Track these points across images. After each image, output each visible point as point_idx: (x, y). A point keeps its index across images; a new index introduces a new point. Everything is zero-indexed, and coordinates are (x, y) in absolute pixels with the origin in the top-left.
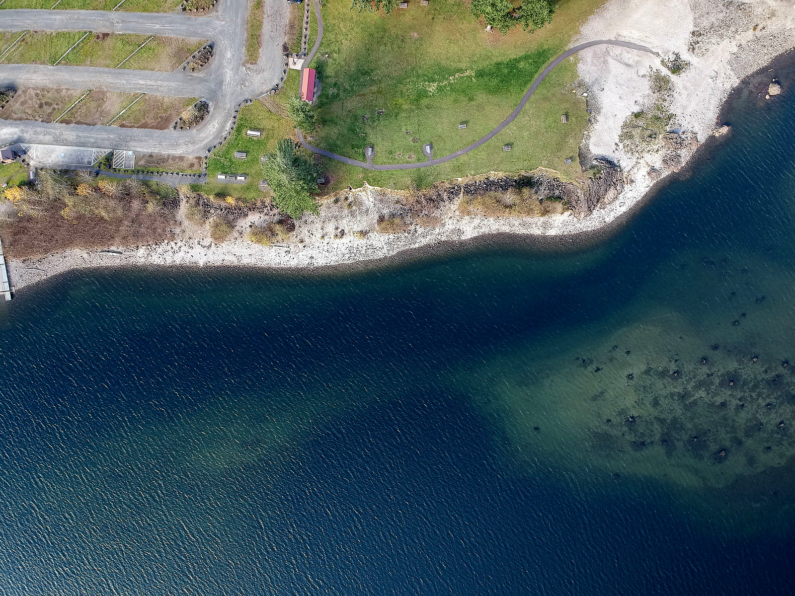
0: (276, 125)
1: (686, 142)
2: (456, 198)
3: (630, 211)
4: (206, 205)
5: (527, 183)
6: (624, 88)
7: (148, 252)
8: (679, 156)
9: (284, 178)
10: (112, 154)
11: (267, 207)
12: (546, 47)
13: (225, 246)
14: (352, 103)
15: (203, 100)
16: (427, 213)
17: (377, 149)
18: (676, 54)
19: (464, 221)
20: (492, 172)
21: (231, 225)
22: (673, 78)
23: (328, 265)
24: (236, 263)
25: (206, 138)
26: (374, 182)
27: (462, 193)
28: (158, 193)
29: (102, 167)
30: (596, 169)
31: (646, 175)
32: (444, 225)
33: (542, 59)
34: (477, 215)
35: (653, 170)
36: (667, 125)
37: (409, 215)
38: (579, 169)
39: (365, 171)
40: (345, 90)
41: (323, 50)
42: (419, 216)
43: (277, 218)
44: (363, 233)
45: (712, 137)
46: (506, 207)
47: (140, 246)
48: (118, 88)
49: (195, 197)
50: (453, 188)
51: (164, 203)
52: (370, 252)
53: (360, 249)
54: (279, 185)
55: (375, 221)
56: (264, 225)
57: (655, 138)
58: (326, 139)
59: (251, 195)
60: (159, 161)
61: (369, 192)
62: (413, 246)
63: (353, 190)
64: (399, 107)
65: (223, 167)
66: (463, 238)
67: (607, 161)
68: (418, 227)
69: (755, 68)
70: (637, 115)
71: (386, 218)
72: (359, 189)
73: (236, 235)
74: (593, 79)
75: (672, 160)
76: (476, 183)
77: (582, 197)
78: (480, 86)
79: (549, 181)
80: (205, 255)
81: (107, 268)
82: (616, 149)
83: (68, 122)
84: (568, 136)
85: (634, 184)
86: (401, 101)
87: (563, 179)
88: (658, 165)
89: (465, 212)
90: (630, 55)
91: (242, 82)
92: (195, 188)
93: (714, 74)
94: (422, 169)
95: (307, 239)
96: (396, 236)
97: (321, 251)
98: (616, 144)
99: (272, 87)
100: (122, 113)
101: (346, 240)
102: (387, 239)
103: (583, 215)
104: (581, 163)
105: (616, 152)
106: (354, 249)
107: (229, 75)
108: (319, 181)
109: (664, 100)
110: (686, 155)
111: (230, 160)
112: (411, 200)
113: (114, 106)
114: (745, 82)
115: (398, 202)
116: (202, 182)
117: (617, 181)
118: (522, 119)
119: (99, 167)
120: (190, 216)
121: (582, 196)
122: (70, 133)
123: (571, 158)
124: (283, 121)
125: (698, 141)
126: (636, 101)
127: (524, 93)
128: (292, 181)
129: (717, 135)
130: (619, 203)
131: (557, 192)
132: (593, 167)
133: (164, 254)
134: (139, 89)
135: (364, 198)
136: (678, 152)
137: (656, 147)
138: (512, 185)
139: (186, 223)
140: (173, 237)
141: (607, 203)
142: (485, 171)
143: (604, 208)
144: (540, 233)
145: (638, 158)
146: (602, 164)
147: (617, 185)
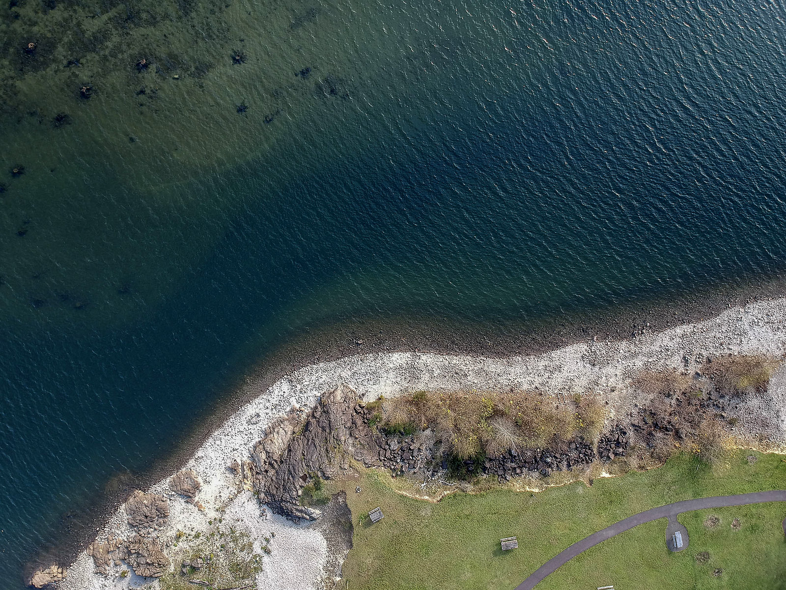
1: (118, 555)
3: (235, 406)
5: (460, 466)
8: (132, 526)
16: (667, 400)
19: (584, 381)
20: (536, 490)
27: (597, 444)
30: (315, 498)
31: (202, 484)
32: (627, 374)
34: (559, 396)
35: (188, 495)
37: (704, 396)
38: (352, 500)
42: (683, 393)
45: (64, 564)
46: (502, 413)
50: (618, 454)
55: (773, 380)
62: (687, 328)
66: (583, 347)
67: (288, 516)
68: (681, 369)
71: (751, 389)
75: (146, 517)
76: (569, 466)
77: (344, 436)
79: (412, 471)
82: (267, 540)
84: (375, 572)
85: (229, 464)
87: (383, 474)
88: (177, 507)
89: (584, 403)
94: (689, 496)
96: (726, 351)
98: (267, 552)
103: (339, 395)
104: (345, 511)
105: (268, 535)
110: (118, 527)
115: (732, 423)
117: (266, 471)
121: (343, 438)
123: (369, 523)
125: (93, 556)
129: (54, 569)
130: (260, 424)
131: (394, 445)
132: (321, 503)
136: (134, 534)
137: (182, 544)
138: (491, 460)
141: (286, 423)
142: (554, 494)
143: (293, 410)
144: (424, 357)
145: (220, 521)
146: (300, 508)
147: (265, 462)
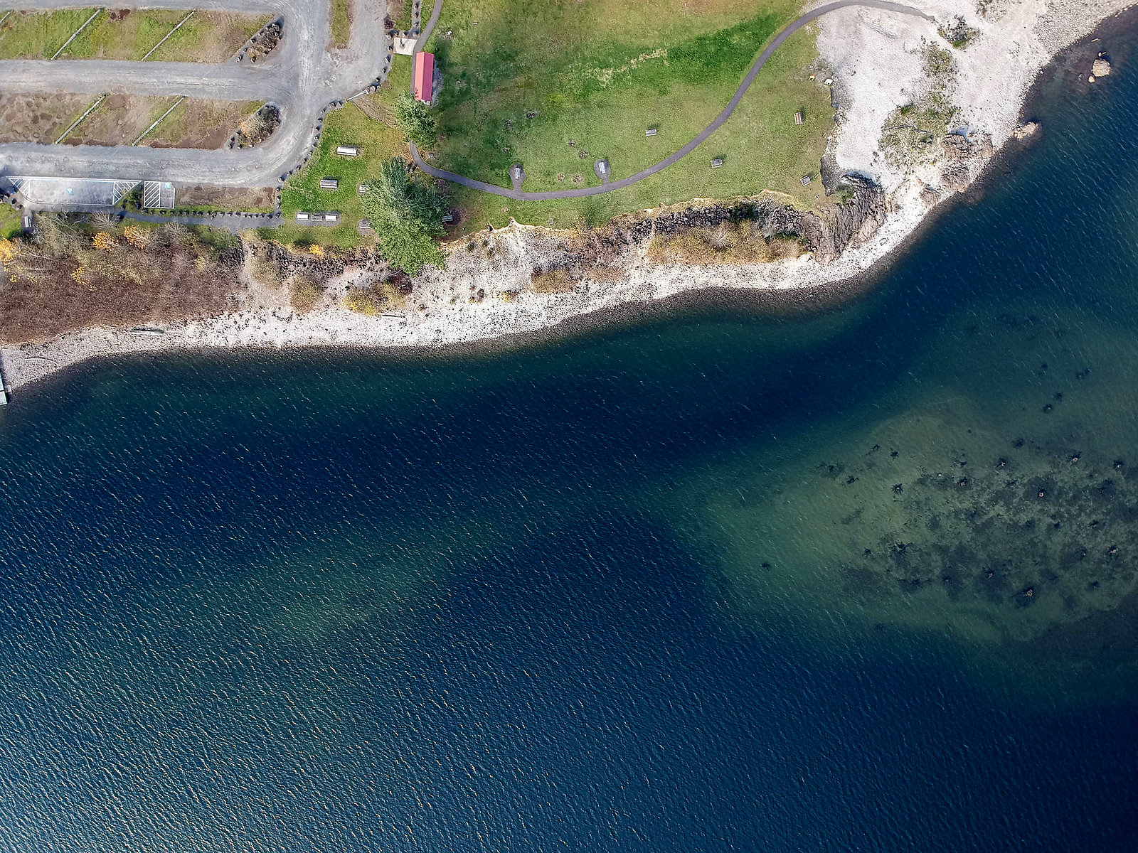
0: (379, 138)
1: (975, 148)
2: (645, 239)
3: (896, 251)
4: (283, 258)
5: (748, 214)
6: (885, 70)
7: (201, 329)
8: (966, 168)
9: (394, 215)
10: (141, 187)
11: (370, 258)
12: (770, 12)
13: (312, 318)
14: (488, 103)
15: (271, 103)
16: (603, 261)
17: (527, 169)
18: (959, 19)
19: (657, 273)
20: (696, 199)
21: (320, 287)
22: (956, 53)
23: (462, 341)
24: (329, 342)
25: (278, 159)
26: (526, 218)
27: (653, 231)
28: (211, 243)
29: (129, 206)
30: (846, 191)
31: (919, 197)
32: (628, 279)
33: (765, 29)
34: (675, 262)
35: (928, 189)
36: (947, 123)
37: (577, 265)
38: (821, 190)
39: (511, 202)
40: (478, 83)
41: (444, 24)
42: (591, 266)
43: (385, 274)
44: (512, 294)
45: (1013, 140)
46: (718, 249)
47: (189, 321)
48: (146, 90)
49: (265, 248)
50: (639, 224)
51: (221, 257)
52: (521, 320)
53: (508, 317)
54: (387, 227)
55: (528, 276)
56: (368, 285)
57: (931, 142)
58: (452, 156)
59: (346, 242)
60: (211, 196)
61: (518, 234)
62: (584, 311)
63: (495, 231)
64: (557, 107)
65: (304, 202)
66: (656, 297)
67: (862, 178)
68: (590, 283)
69: (1073, 37)
70: (904, 110)
71: (544, 270)
72: (503, 229)
73: (327, 300)
74: (840, 58)
75: (956, 175)
76: (673, 216)
77: (826, 232)
78: (675, 72)
79: (778, 209)
80: (284, 331)
81: (144, 353)
82: (875, 161)
83: (75, 143)
84: (805, 143)
85: (900, 211)
86: (560, 97)
87: (799, 207)
88: (936, 182)
89: (658, 259)
90: (892, 22)
91: (327, 75)
92: (264, 234)
93: (1014, 47)
94: (595, 197)
95: (430, 304)
96: (559, 296)
97: (452, 322)
98: (875, 153)
99: (370, 82)
100: (153, 126)
101: (486, 304)
102: (546, 302)
103: (827, 258)
104: (825, 183)
105: (875, 164)
106: (499, 317)
107: (306, 65)
108: (444, 219)
109: (944, 87)
110: (975, 167)
111: (315, 192)
112: (580, 243)
113: (141, 116)
114: (1059, 58)
115: (560, 247)
116: (275, 224)
117: (876, 207)
118: (738, 120)
119: (124, 207)
120: (260, 275)
121: (827, 230)
122: (79, 158)
123: (810, 175)
124: (389, 132)
125: (992, 146)
126: (903, 90)
127: (741, 80)
128: (406, 219)
129: (1020, 136)
130: (880, 238)
131: (790, 226)
132: (841, 188)
133: (225, 331)
134: (176, 90)
135: (511, 242)
136: (964, 163)
137: (932, 157)
138: (725, 218)
139: (254, 285)
140: (236, 305)
141: (863, 240)
142: (686, 197)
143: (858, 248)
144: (766, 286)
145: (906, 173)
146: (855, 184)
147: (877, 213)
